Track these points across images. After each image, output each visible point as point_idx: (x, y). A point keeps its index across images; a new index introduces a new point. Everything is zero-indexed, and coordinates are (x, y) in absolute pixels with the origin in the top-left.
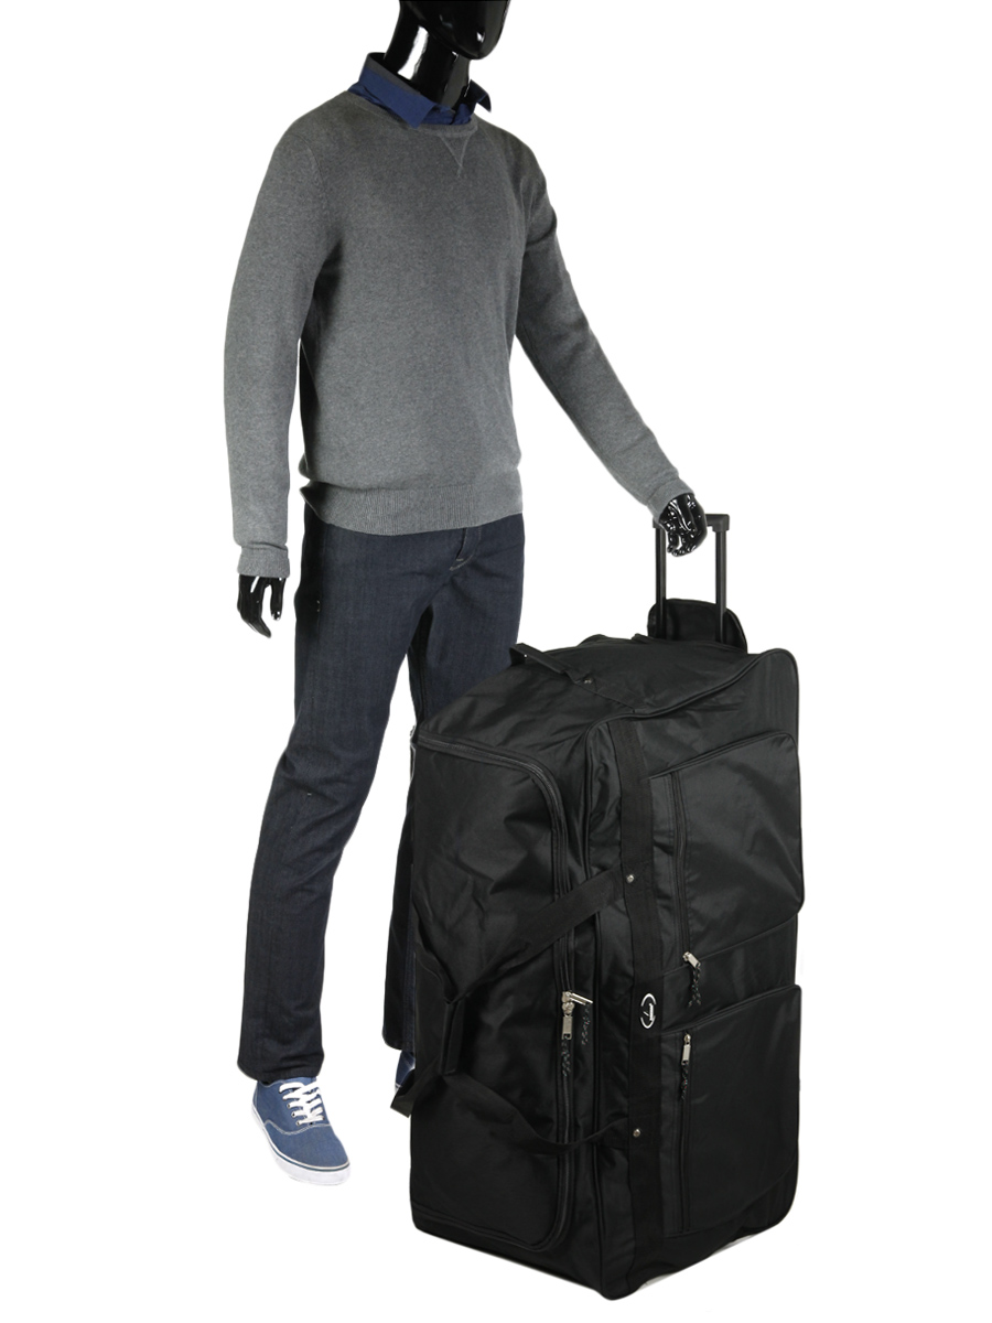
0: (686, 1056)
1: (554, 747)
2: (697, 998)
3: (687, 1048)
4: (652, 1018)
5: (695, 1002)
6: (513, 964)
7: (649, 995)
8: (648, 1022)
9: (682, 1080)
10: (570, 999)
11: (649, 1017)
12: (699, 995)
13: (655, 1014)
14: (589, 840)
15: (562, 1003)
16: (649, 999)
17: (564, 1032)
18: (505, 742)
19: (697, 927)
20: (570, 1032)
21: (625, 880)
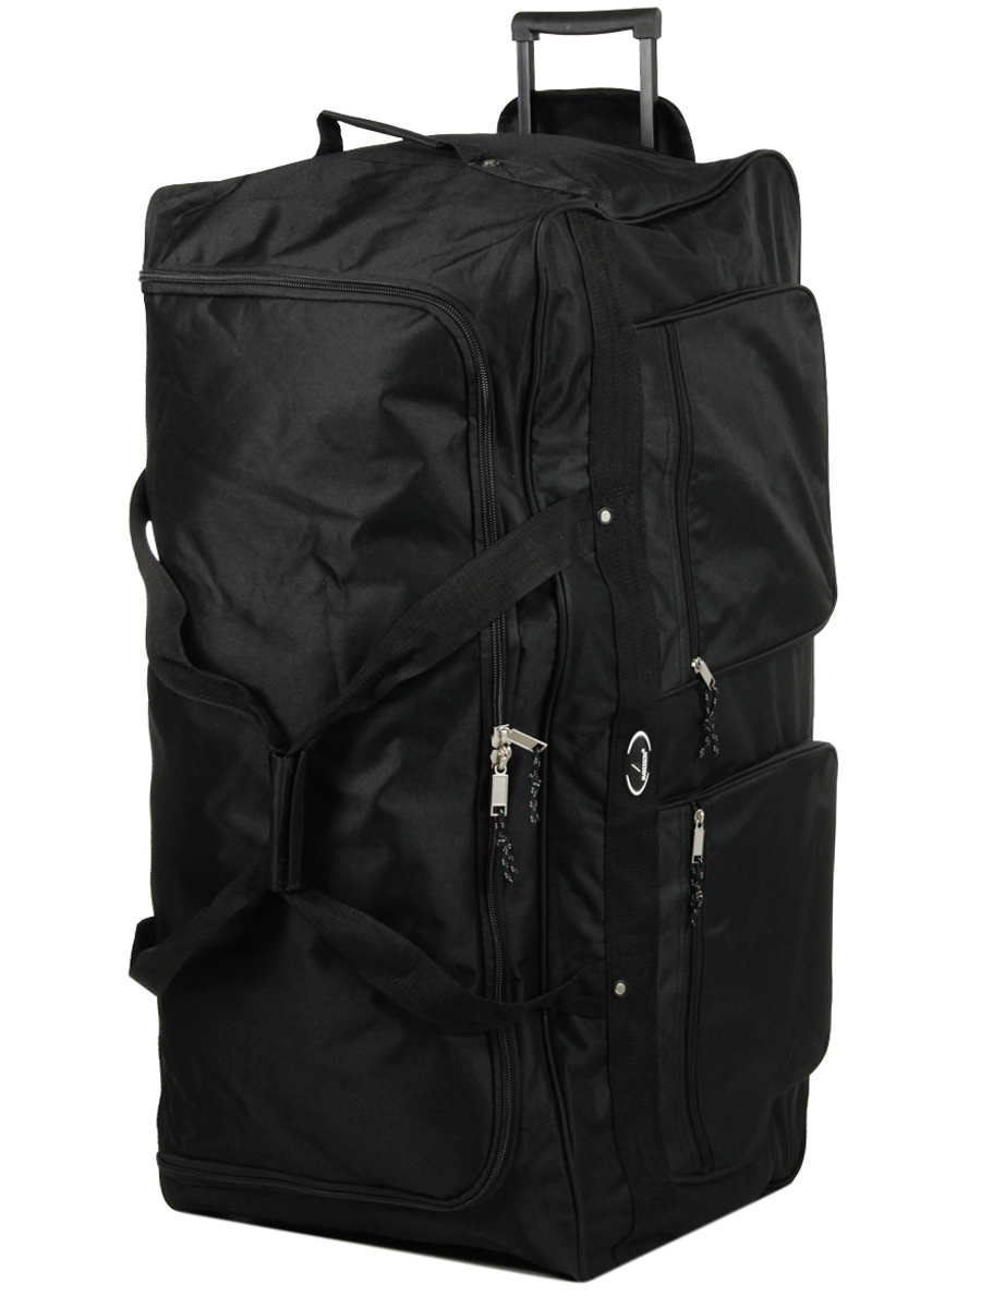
0: (698, 849)
1: (469, 261)
2: (713, 742)
3: (699, 834)
4: (645, 777)
5: (709, 751)
6: (404, 674)
7: (641, 733)
8: (637, 784)
9: (694, 890)
10: (505, 738)
11: (640, 775)
12: (715, 737)
13: (648, 770)
14: (532, 441)
15: (491, 749)
16: (641, 739)
17: (495, 803)
18: (362, 262)
19: (709, 615)
20: (505, 804)
21: (598, 519)
